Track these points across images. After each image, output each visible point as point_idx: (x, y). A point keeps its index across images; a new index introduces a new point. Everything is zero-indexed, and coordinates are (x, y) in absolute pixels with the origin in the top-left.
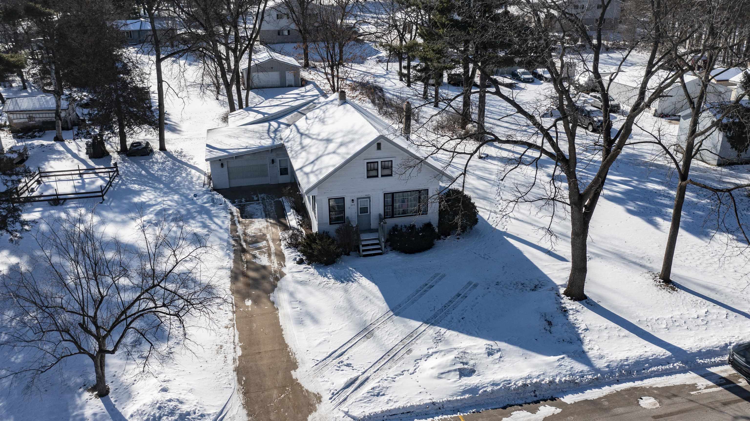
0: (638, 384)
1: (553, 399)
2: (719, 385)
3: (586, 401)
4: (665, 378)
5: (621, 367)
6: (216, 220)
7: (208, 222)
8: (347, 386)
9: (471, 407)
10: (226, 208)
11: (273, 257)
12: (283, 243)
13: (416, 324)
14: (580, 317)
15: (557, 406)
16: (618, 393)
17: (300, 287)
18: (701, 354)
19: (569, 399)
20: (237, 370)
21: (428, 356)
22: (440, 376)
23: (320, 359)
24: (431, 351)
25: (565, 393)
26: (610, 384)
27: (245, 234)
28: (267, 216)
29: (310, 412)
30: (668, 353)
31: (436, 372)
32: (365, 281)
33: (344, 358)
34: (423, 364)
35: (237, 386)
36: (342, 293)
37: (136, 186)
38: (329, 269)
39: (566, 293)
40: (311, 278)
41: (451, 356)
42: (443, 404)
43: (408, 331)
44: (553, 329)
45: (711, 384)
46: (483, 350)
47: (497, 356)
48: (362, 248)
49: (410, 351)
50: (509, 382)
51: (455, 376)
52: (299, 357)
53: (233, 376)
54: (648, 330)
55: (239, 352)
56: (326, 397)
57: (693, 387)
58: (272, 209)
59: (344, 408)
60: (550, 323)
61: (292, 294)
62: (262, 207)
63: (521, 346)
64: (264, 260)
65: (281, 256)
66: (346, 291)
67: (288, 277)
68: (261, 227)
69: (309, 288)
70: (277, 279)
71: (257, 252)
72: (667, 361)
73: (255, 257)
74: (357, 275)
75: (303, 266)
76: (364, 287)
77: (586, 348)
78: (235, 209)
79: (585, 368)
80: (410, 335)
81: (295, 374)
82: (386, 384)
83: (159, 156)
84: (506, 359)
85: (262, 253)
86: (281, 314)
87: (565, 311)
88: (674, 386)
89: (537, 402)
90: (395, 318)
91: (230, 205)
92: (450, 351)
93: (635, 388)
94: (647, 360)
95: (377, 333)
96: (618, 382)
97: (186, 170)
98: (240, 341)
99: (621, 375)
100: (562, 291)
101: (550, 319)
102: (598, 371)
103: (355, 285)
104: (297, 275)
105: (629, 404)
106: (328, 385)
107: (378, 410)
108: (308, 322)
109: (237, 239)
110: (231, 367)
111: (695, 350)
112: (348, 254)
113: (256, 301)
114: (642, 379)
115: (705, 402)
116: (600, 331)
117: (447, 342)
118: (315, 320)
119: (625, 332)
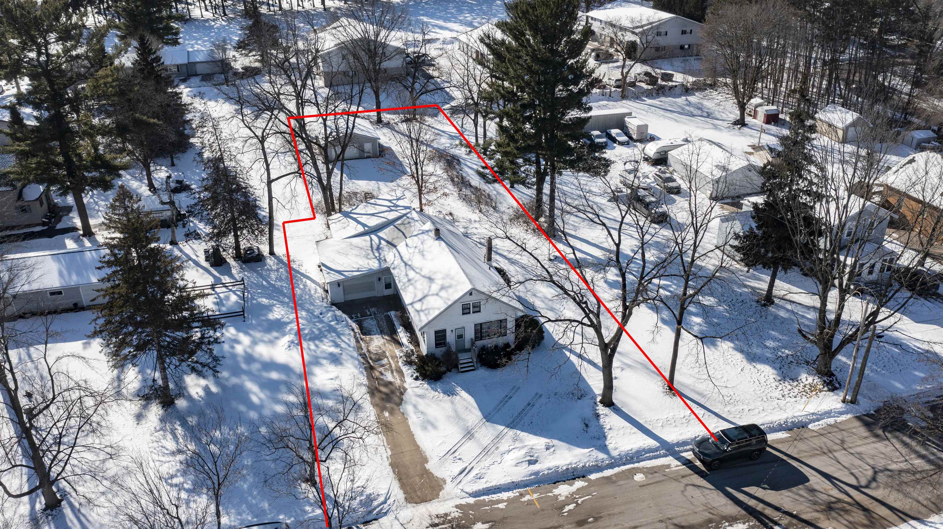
0: (636, 465)
1: (584, 477)
2: (684, 464)
3: (603, 478)
4: (653, 461)
5: (627, 455)
6: (343, 338)
7: (338, 340)
8: (461, 473)
9: (535, 483)
10: (348, 325)
11: (395, 374)
12: (400, 361)
13: (501, 428)
14: (607, 420)
15: (585, 481)
16: (623, 472)
17: (420, 400)
18: (678, 444)
19: (593, 476)
20: (391, 464)
21: (509, 451)
22: (517, 465)
23: (442, 455)
24: (511, 448)
25: (591, 472)
26: (619, 466)
27: (369, 351)
28: (382, 332)
29: (441, 490)
30: (658, 444)
31: (514, 462)
32: (464, 394)
33: (456, 454)
34: (505, 456)
35: (394, 476)
36: (450, 404)
37: (264, 300)
38: (438, 384)
39: (601, 402)
40: (427, 392)
41: (523, 451)
42: (518, 482)
43: (496, 434)
44: (589, 430)
45: (679, 463)
46: (543, 447)
47: (552, 450)
48: (460, 366)
49: (498, 448)
50: (558, 467)
51: (525, 465)
52: (428, 454)
53: (389, 469)
54: (649, 427)
55: (390, 453)
56: (448, 480)
57: (668, 466)
58: (384, 324)
59: (460, 486)
60: (587, 426)
61: (415, 406)
62: (375, 322)
63: (568, 443)
64: (389, 377)
65: (400, 372)
66: (452, 403)
67: (409, 391)
68: (379, 344)
69: (427, 401)
70: (402, 394)
71: (381, 369)
72: (656, 450)
73: (381, 374)
74: (459, 389)
75: (419, 382)
76: (464, 400)
77: (607, 443)
78: (354, 325)
79: (605, 456)
80: (497, 437)
81: (428, 466)
82: (484, 471)
83: (270, 262)
84: (558, 452)
85: (386, 370)
86: (410, 422)
87: (598, 416)
88: (657, 466)
89: (574, 479)
90: (487, 423)
91: (350, 321)
92: (523, 447)
93: (634, 468)
94: (644, 450)
95: (476, 435)
96: (624, 464)
97: (301, 280)
98: (388, 444)
99: (627, 460)
100: (599, 399)
101: (587, 422)
102: (613, 458)
103: (458, 397)
104: (416, 390)
105: (628, 478)
106: (449, 473)
107: (481, 487)
108: (430, 427)
109: (363, 356)
110: (387, 463)
111: (675, 442)
112: (450, 371)
113: (391, 413)
114: (639, 462)
115: (671, 476)
116: (619, 430)
117: (521, 441)
118: (435, 427)
119: (635, 430)
